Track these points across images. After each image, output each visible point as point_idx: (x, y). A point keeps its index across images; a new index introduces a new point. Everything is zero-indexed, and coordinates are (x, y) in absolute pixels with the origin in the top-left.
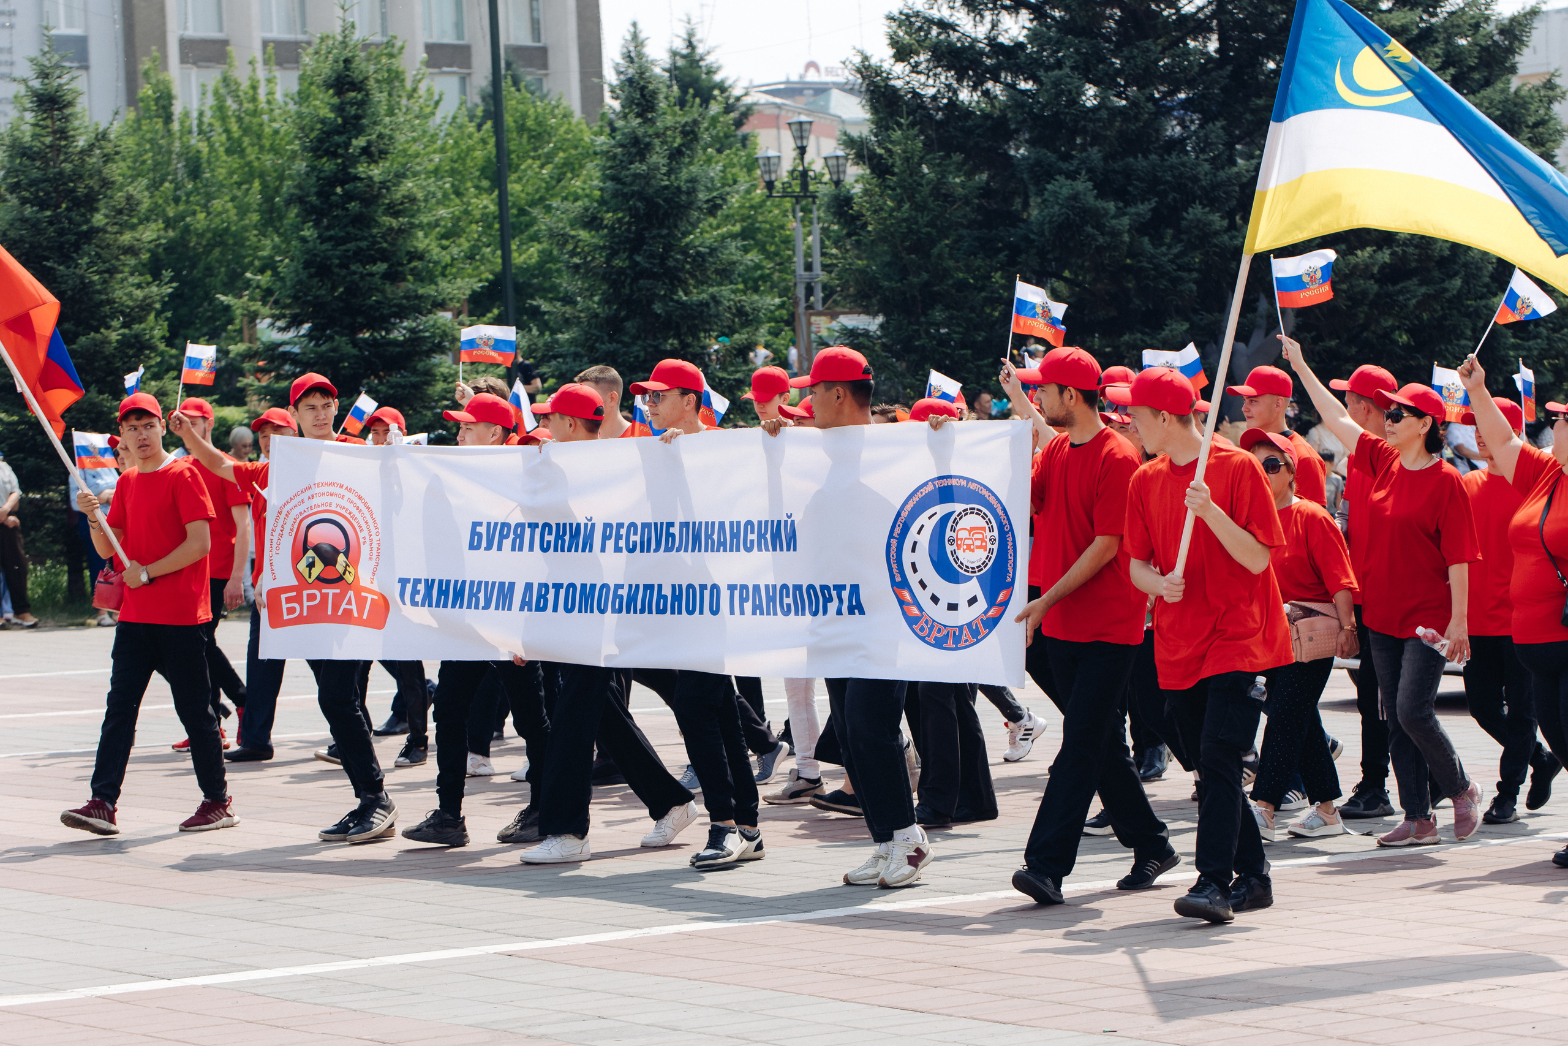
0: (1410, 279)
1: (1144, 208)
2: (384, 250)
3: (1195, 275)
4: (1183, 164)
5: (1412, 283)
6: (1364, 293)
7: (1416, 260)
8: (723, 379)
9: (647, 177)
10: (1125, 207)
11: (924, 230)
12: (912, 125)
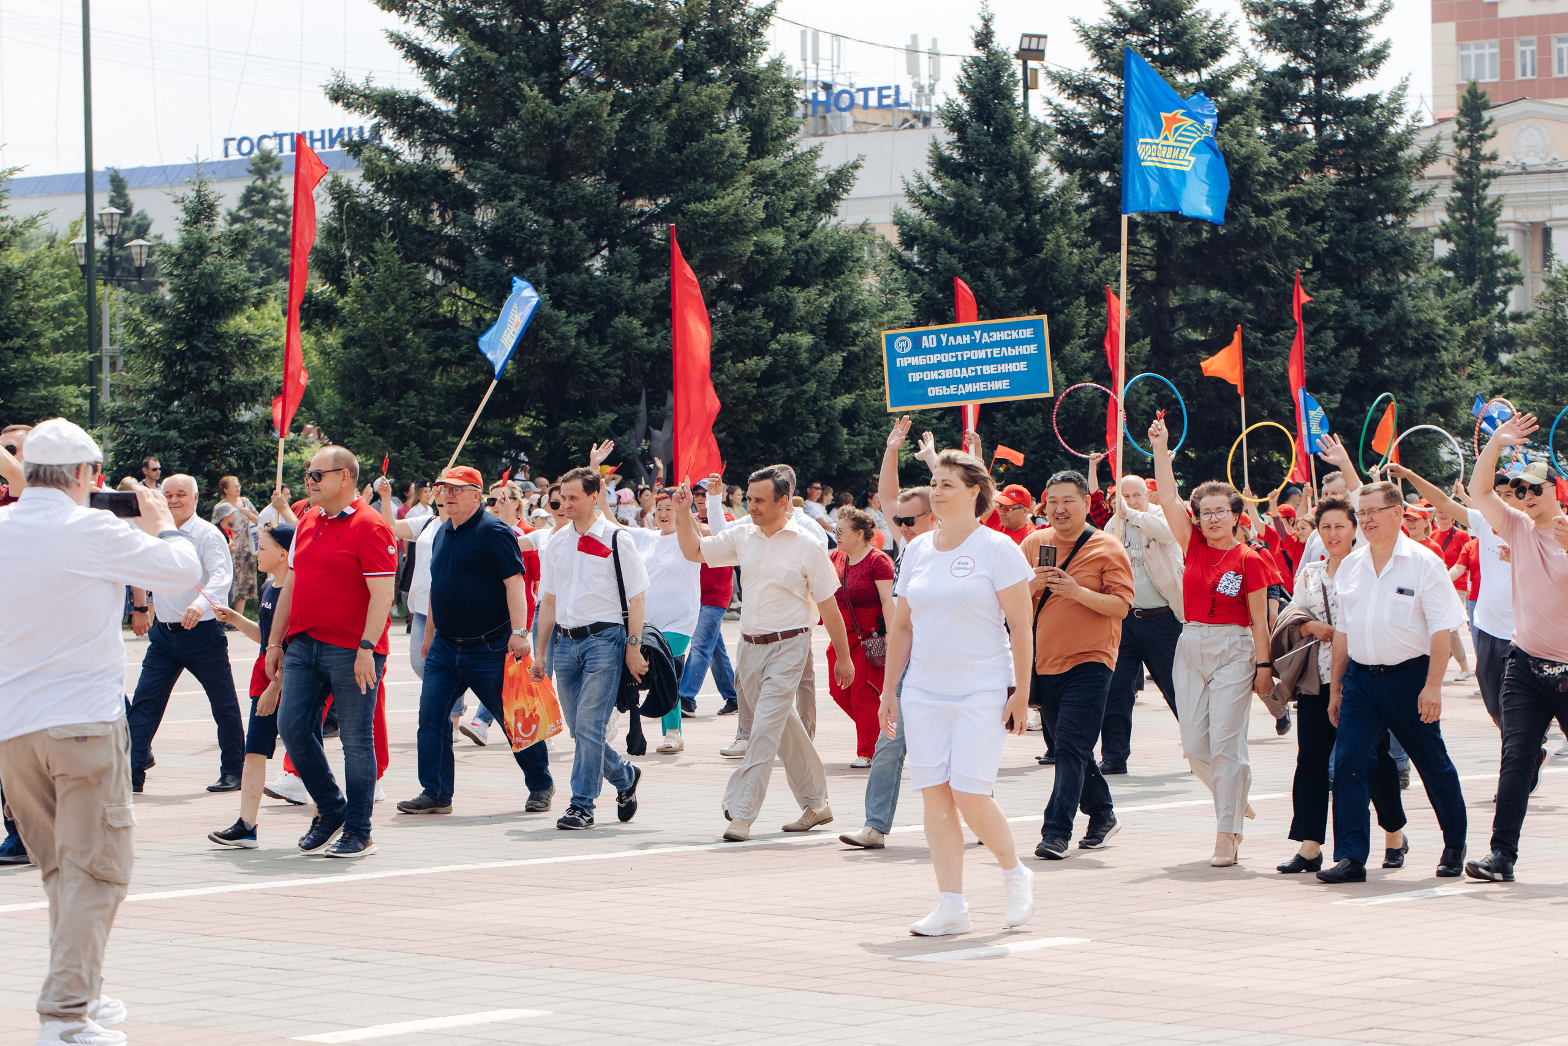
0: (778, 383)
1: (583, 318)
2: (17, 328)
3: (619, 371)
4: (610, 282)
5: (779, 387)
6: (745, 394)
7: (784, 367)
8: (268, 447)
9: (213, 276)
10: (569, 316)
11: (405, 327)
12: (392, 238)
